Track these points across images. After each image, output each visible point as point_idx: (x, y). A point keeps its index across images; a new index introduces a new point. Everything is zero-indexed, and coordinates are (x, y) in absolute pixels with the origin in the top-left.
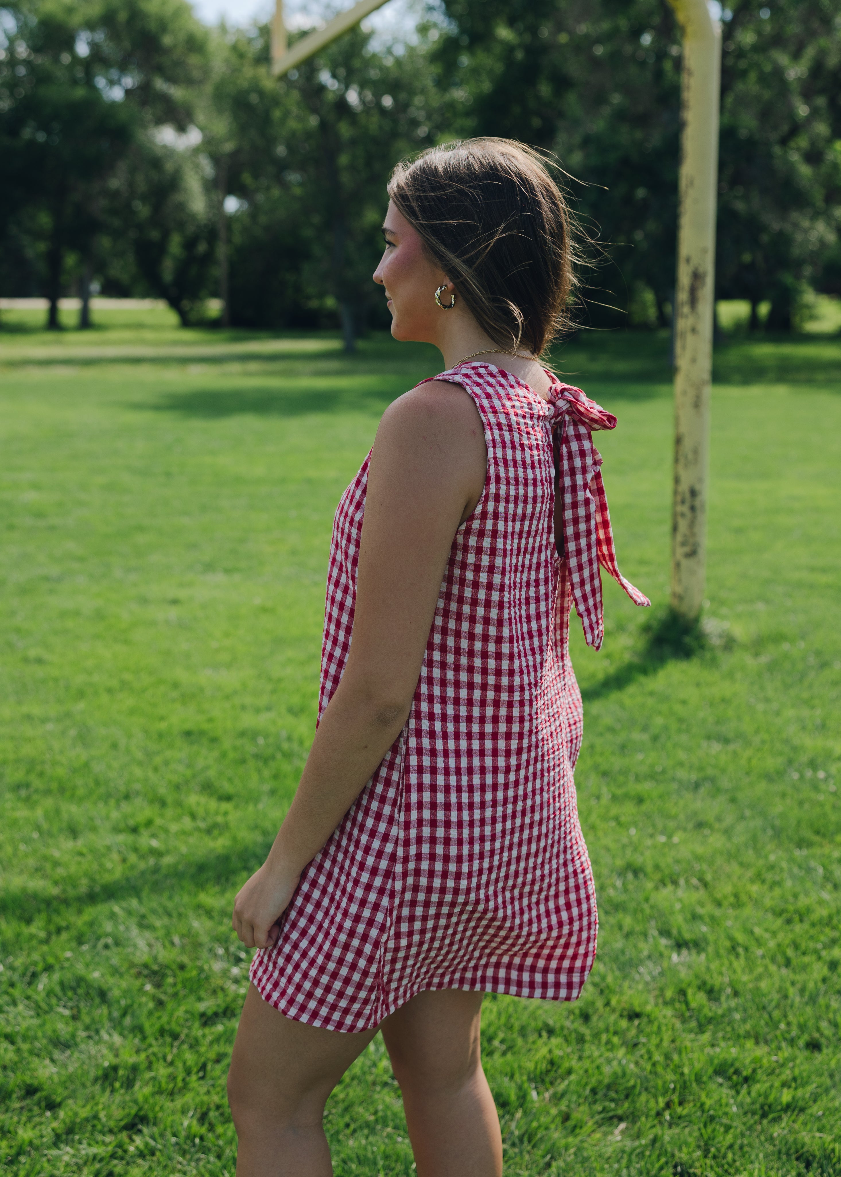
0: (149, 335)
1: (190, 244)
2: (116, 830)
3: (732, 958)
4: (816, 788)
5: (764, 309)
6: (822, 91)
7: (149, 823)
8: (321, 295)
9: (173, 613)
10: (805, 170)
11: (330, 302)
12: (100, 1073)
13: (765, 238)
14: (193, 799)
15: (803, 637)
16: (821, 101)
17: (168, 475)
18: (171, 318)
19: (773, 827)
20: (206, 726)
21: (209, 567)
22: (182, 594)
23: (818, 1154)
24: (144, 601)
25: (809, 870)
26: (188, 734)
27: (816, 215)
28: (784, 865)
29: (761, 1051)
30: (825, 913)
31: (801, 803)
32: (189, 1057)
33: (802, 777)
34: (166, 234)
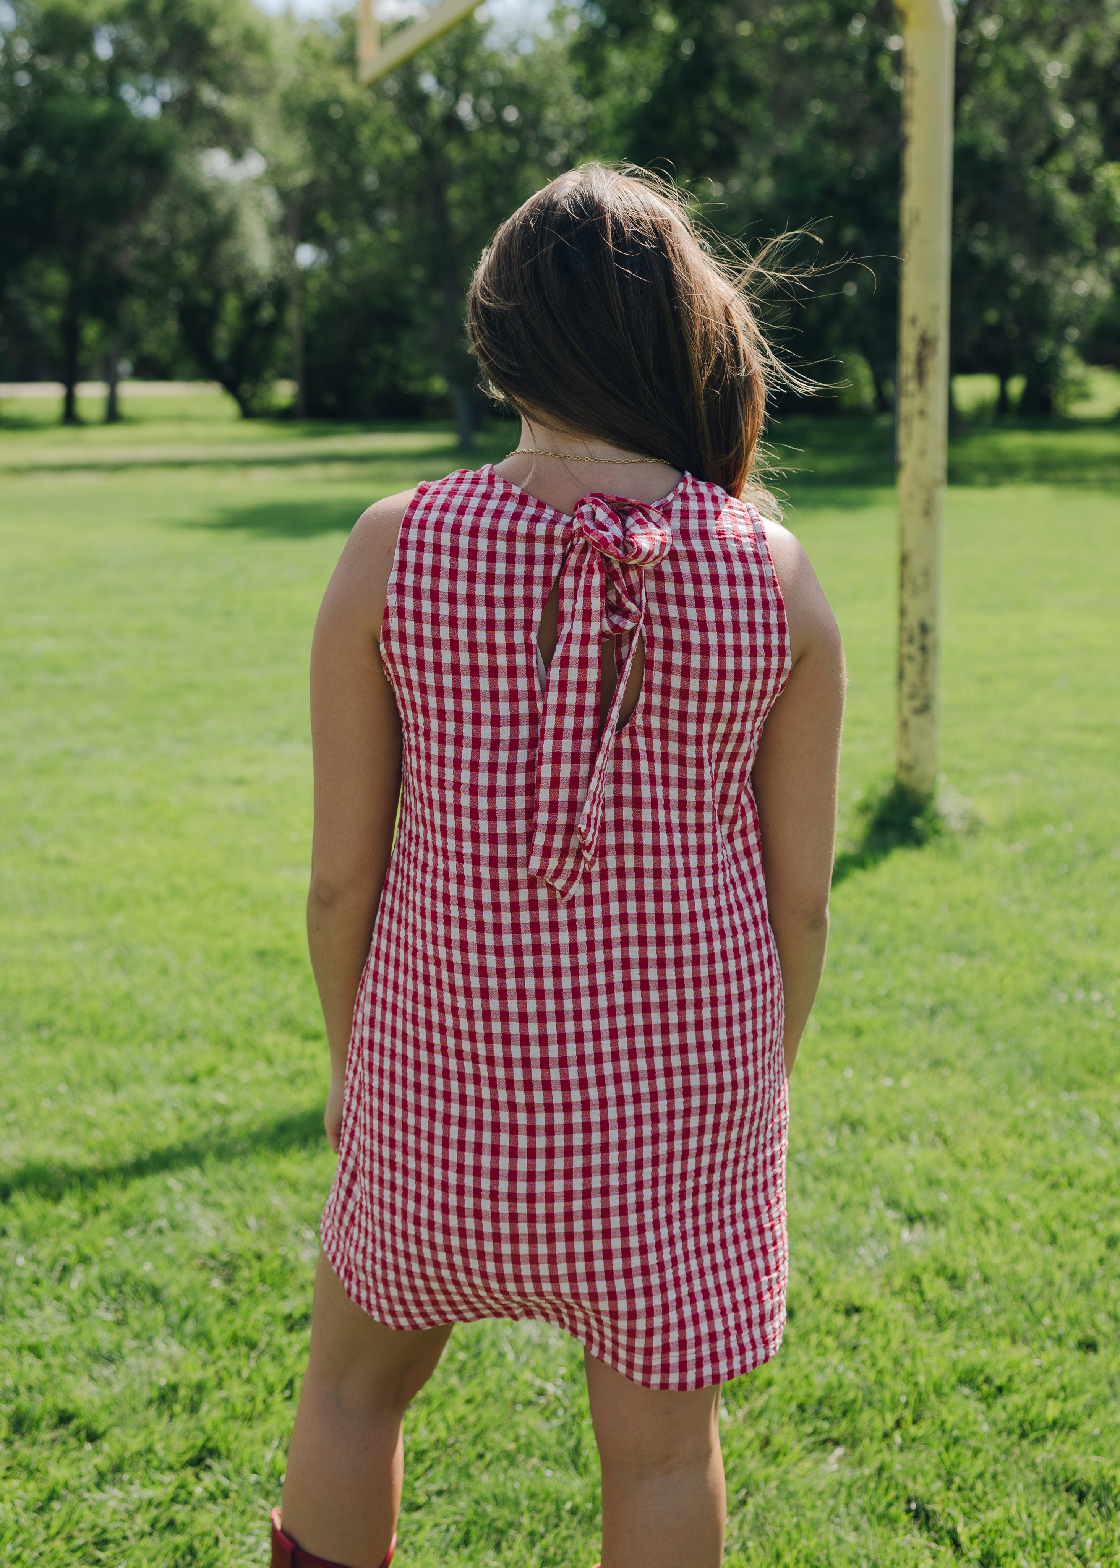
0: (198, 430)
1: (250, 308)
2: (169, 1080)
3: (981, 1234)
4: (1089, 1013)
5: (1016, 386)
6: (1090, 96)
7: (212, 1071)
8: (427, 375)
9: (238, 796)
10: (1068, 201)
11: (438, 385)
12: (155, 1393)
13: (1016, 292)
14: (271, 1039)
15: (1070, 817)
16: (1089, 109)
17: (228, 615)
18: (228, 407)
19: (1033, 1065)
22: (249, 771)
23: (1094, 1483)
24: (198, 781)
25: (1081, 1119)
26: (261, 954)
27: (1084, 260)
28: (1048, 1113)
29: (1019, 1353)
30: (1102, 1174)
31: (1069, 1034)
32: (271, 1372)
33: (1071, 1000)
34: (219, 295)
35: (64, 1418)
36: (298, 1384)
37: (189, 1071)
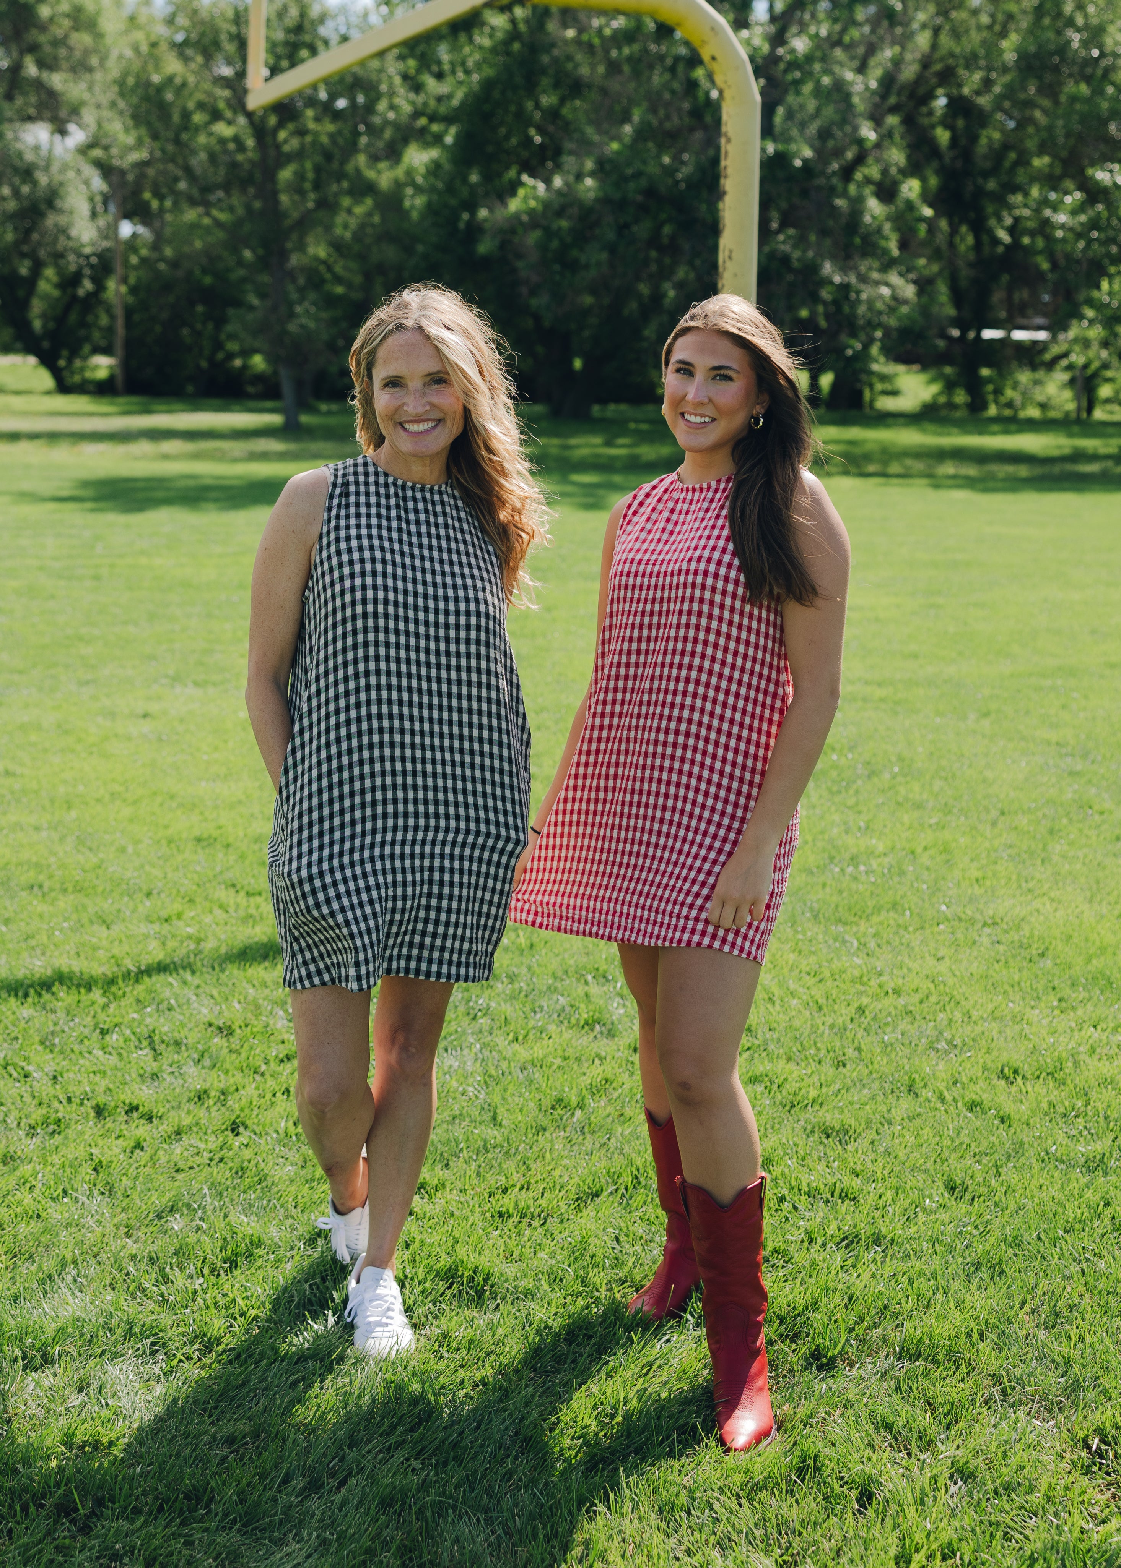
0: (17, 402)
1: (70, 282)
2: (149, 920)
3: (769, 1006)
4: (855, 879)
5: (826, 380)
6: (893, 110)
7: (179, 916)
8: (247, 353)
9: (146, 726)
10: (874, 207)
11: (258, 361)
12: (192, 1095)
13: (825, 294)
14: (222, 894)
15: (851, 749)
16: (892, 120)
17: (97, 578)
18: (45, 379)
19: (812, 910)
20: (215, 833)
21: (176, 679)
22: (154, 708)
23: (837, 1127)
24: (112, 715)
25: (844, 942)
26: (199, 840)
27: (888, 265)
28: (820, 937)
29: (792, 1066)
30: (857, 973)
31: (840, 892)
32: (271, 1084)
33: (842, 870)
34: (37, 267)
35: (132, 1109)
36: (292, 1090)
37: (164, 914)
